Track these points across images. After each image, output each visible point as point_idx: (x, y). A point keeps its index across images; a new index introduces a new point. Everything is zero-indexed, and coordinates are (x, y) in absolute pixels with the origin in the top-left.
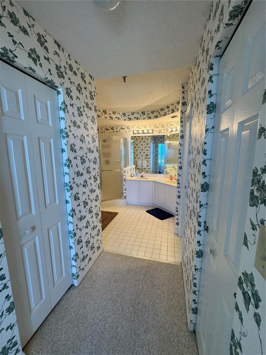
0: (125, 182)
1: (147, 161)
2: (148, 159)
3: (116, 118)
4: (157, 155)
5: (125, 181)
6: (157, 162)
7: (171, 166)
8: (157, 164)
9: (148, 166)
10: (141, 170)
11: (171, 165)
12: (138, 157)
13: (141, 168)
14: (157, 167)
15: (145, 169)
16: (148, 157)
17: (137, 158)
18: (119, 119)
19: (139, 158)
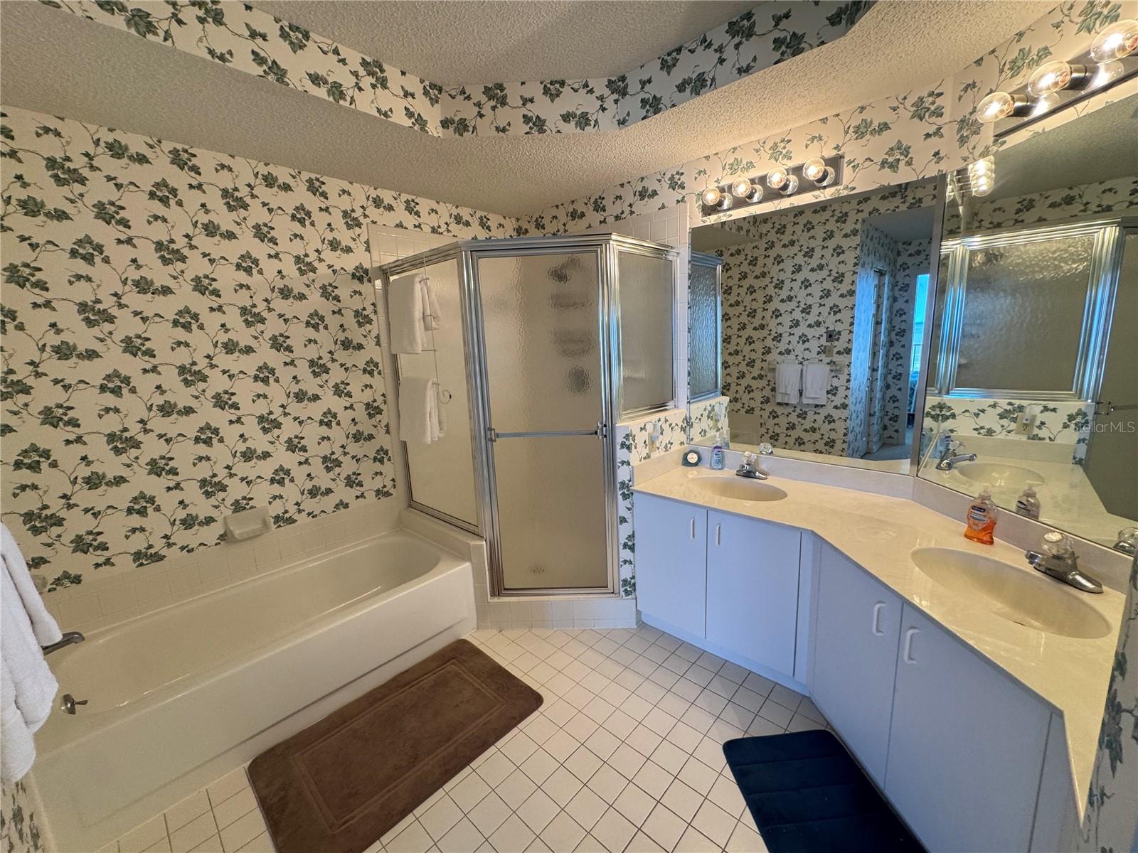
0: (627, 503)
1: (828, 367)
2: (836, 358)
3: (566, 118)
4: (902, 333)
5: (625, 497)
6: (900, 370)
7: (994, 406)
8: (898, 377)
9: (833, 391)
10: (798, 411)
11: (991, 401)
12: (783, 346)
13: (794, 400)
14: (898, 394)
15: (817, 406)
16: (840, 345)
17: (775, 353)
18: (584, 121)
19: (788, 352)
